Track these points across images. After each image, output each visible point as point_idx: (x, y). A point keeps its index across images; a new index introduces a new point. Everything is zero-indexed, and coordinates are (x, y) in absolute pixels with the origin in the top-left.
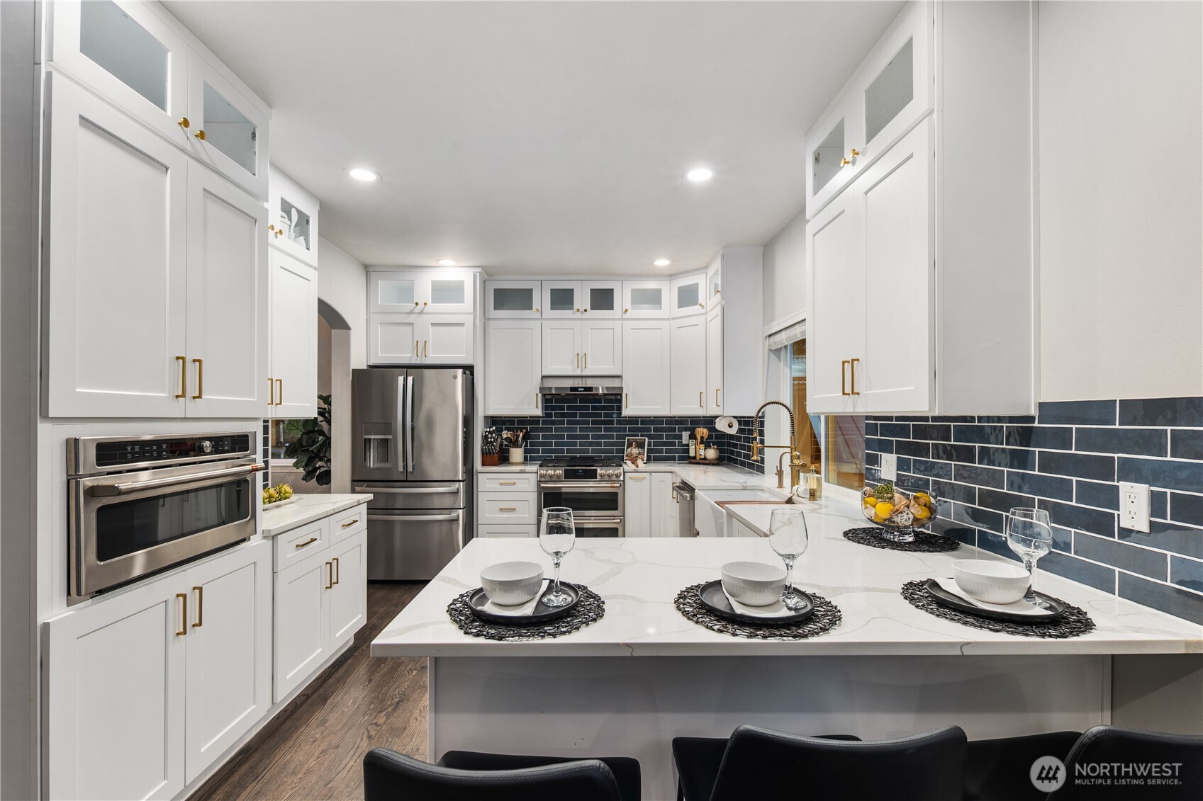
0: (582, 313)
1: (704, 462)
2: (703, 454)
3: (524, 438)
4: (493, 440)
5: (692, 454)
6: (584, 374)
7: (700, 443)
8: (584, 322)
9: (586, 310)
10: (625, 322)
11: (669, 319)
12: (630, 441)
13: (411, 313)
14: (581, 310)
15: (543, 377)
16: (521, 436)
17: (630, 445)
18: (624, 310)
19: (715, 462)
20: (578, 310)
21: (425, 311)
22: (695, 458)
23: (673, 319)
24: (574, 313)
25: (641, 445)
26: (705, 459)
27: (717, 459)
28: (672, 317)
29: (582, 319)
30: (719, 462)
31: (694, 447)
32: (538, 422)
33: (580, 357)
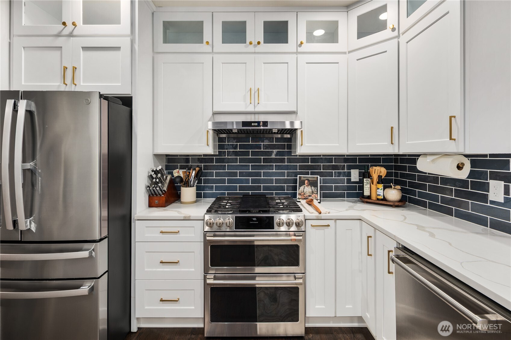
0: (255, 46)
1: (383, 202)
2: (382, 194)
3: (197, 175)
4: (158, 180)
5: (366, 193)
6: (258, 109)
7: (378, 183)
8: (256, 55)
9: (259, 43)
10: (299, 56)
11: (345, 53)
12: (302, 179)
13: (59, 35)
14: (253, 43)
15: (215, 114)
16: (193, 174)
17: (302, 183)
18: (299, 43)
19: (397, 204)
20: (251, 43)
21: (75, 33)
22: (369, 197)
23: (349, 52)
24: (246, 47)
25: (313, 184)
26: (384, 199)
27: (400, 201)
28: (350, 50)
29: (255, 53)
30: (402, 203)
31: (369, 186)
32: (211, 161)
33: (253, 92)
